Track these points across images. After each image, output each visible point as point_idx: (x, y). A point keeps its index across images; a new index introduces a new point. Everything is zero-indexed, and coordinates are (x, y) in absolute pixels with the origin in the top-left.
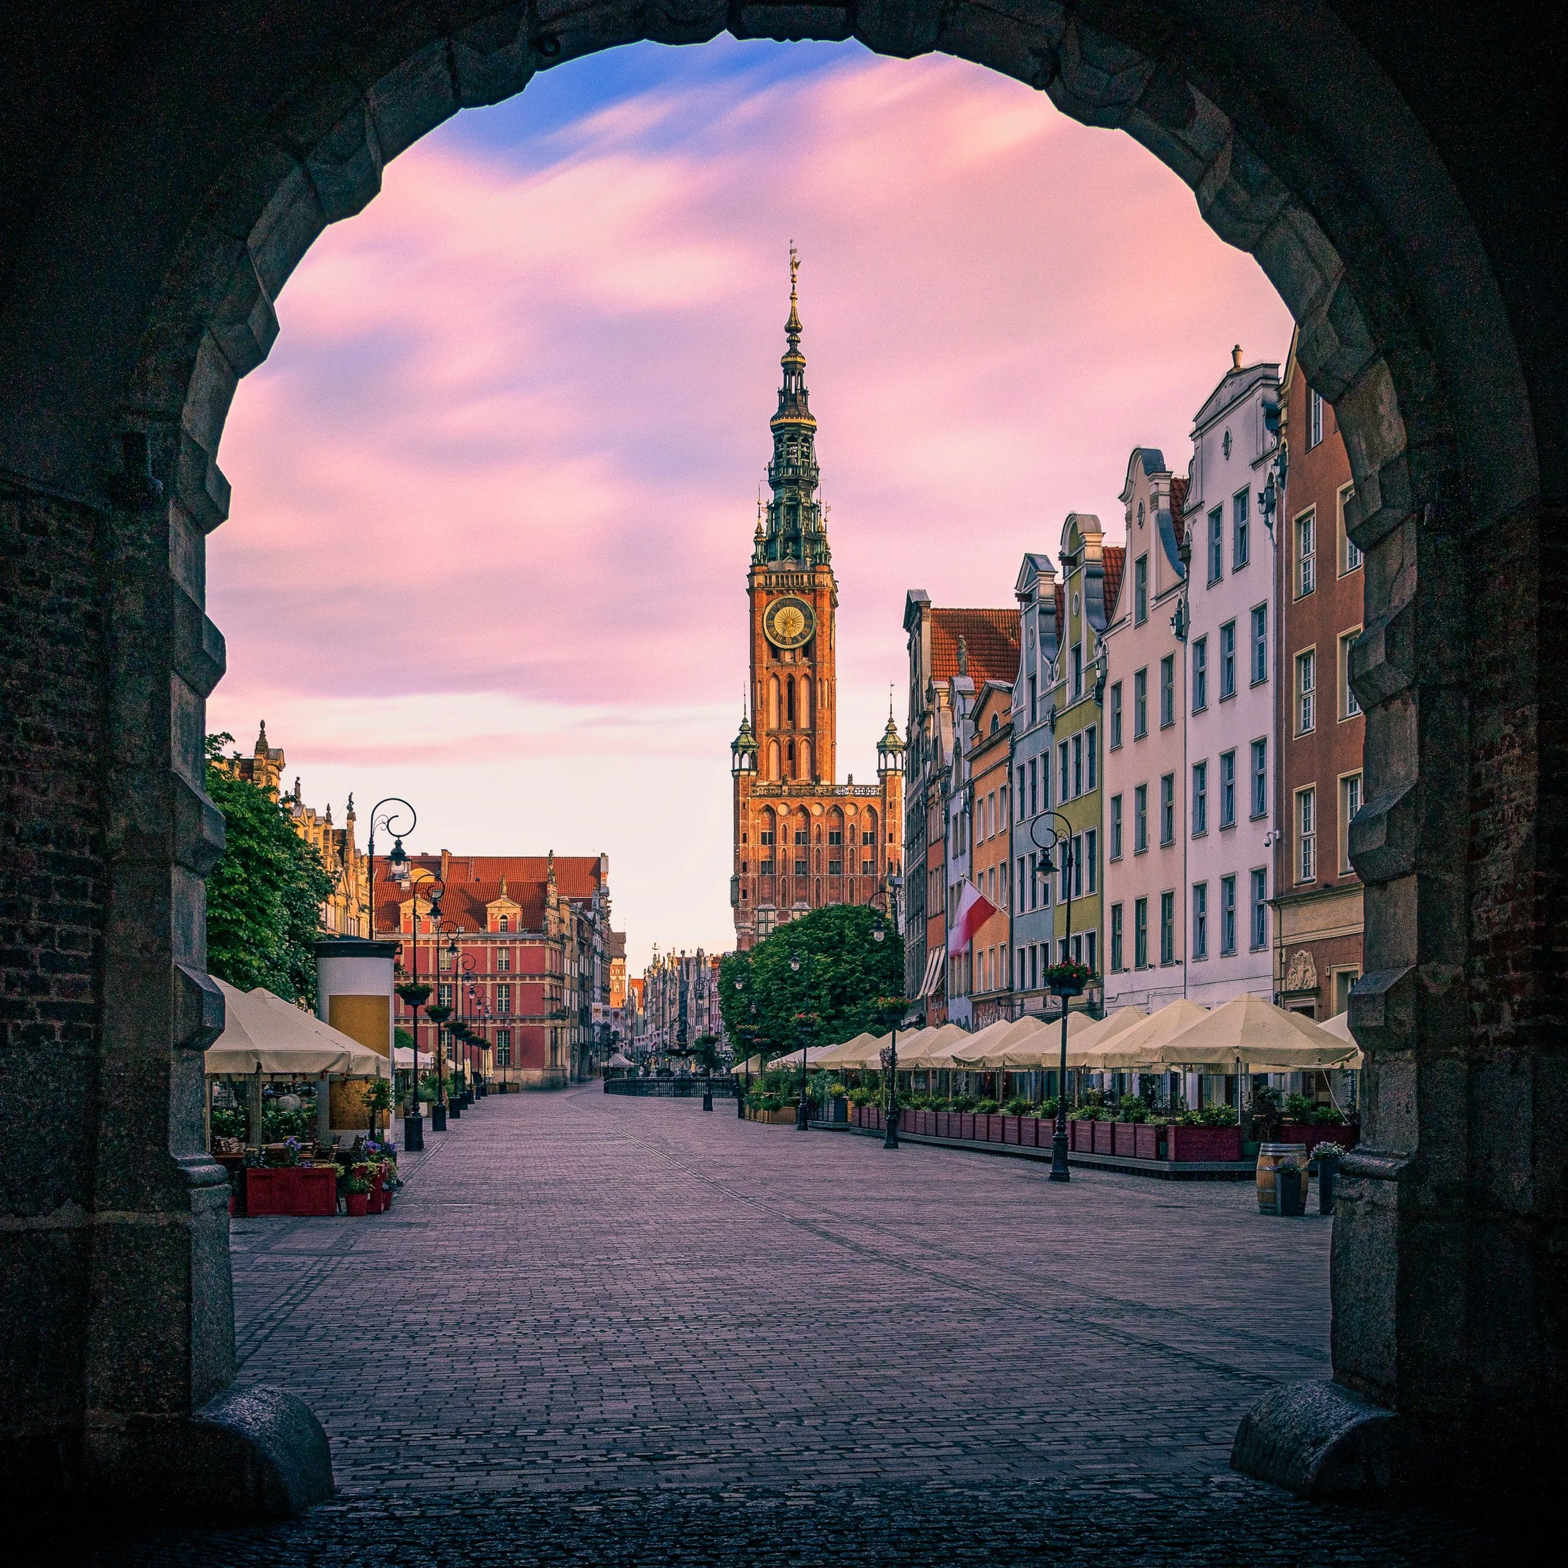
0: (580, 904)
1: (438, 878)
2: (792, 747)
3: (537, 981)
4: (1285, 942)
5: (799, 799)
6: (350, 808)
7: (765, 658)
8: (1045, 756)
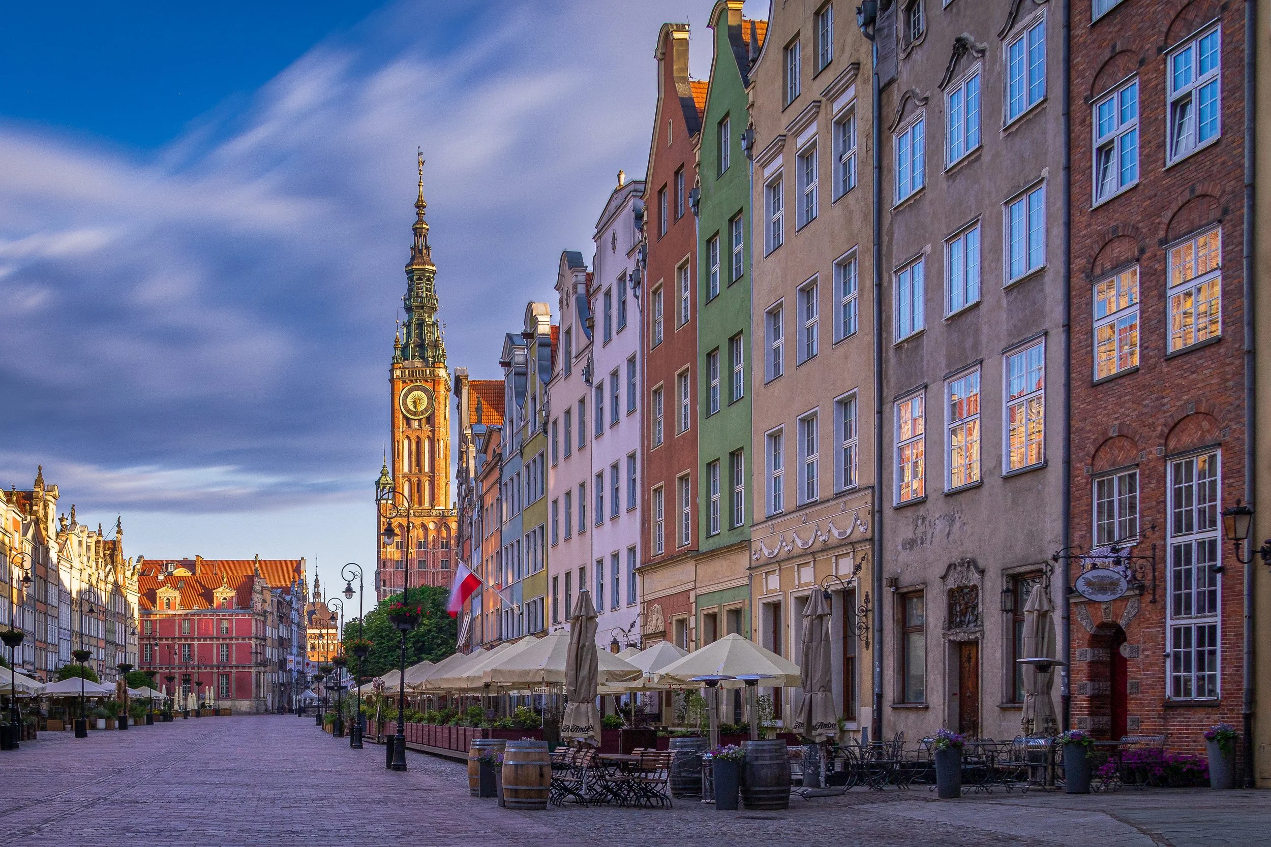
0: (279, 591)
1: (194, 574)
2: (419, 485)
3: (247, 641)
4: (646, 599)
5: (421, 519)
6: (118, 526)
7: (401, 426)
8: (518, 475)
